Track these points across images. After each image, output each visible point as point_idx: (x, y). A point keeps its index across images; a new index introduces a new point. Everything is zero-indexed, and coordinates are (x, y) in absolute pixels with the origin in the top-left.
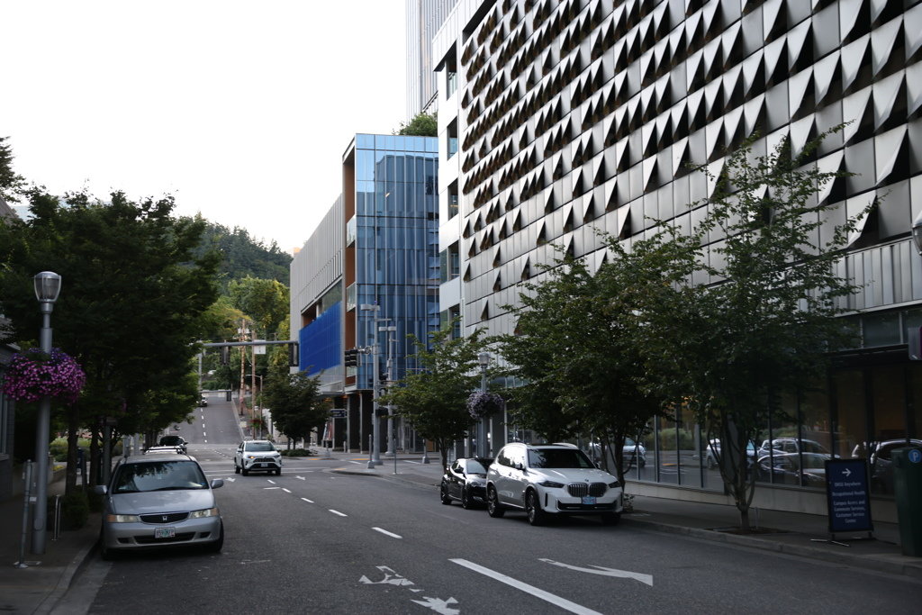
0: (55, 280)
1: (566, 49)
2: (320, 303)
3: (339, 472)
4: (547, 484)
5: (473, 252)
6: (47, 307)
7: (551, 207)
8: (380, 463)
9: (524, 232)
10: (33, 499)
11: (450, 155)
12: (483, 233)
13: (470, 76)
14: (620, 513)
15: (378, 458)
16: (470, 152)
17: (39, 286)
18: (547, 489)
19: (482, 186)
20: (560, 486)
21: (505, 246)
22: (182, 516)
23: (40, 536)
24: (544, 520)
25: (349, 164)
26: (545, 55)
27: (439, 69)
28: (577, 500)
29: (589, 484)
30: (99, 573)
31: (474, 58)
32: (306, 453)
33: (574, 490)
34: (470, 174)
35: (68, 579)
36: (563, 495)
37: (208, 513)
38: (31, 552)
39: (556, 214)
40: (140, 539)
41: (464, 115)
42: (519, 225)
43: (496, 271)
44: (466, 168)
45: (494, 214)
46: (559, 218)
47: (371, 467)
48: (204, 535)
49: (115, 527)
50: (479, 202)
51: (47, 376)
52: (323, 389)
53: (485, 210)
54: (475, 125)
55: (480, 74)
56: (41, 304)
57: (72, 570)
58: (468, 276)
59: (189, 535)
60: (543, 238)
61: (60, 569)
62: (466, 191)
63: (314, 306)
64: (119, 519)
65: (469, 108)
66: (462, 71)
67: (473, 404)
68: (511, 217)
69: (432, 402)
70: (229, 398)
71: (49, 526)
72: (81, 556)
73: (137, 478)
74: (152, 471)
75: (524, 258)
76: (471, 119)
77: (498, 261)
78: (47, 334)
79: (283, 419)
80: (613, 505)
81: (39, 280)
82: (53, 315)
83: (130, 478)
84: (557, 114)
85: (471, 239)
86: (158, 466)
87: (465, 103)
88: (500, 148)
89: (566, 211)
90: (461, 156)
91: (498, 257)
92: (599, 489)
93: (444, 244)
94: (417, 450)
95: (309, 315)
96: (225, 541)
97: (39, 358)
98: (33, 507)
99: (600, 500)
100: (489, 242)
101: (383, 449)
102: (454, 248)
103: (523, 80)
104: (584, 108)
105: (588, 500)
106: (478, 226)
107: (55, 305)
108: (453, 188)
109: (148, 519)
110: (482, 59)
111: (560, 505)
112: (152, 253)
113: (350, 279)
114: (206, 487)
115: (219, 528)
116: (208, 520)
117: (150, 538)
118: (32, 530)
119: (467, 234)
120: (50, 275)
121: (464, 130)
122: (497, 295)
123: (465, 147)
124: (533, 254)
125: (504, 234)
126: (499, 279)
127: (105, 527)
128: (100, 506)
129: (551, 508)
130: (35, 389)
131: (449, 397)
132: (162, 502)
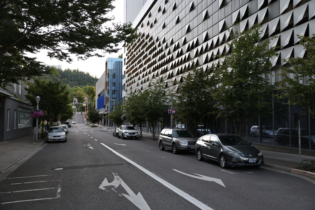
0: (39, 98)
1: (142, 49)
2: (101, 93)
4: (125, 132)
5: (127, 86)
6: (38, 102)
7: (139, 79)
8: (109, 129)
9: (135, 83)
10: (35, 133)
11: (125, 65)
13: (127, 50)
14: (138, 138)
15: (109, 128)
16: (127, 65)
17: (37, 99)
18: (125, 133)
20: (127, 133)
21: (132, 85)
22: (60, 136)
23: (37, 139)
24: (124, 138)
25: (106, 63)
26: (139, 49)
27: (123, 46)
28: (130, 135)
29: (132, 132)
30: (46, 144)
31: (128, 46)
32: (96, 126)
33: (129, 133)
34: (127, 70)
35: (41, 145)
36: (128, 134)
37: (64, 136)
38: (35, 141)
39: (140, 80)
40: (53, 140)
41: (126, 57)
42: (134, 82)
43: (131, 90)
44: (126, 69)
45: (131, 79)
46: (140, 81)
47: (107, 129)
48: (63, 139)
49: (49, 138)
50: (128, 76)
51: (38, 114)
52: (100, 113)
54: (128, 60)
55: (129, 50)
56: (36, 102)
57: (41, 144)
58: (127, 91)
59: (61, 139)
60: (138, 85)
61: (40, 144)
62: (127, 73)
63: (100, 94)
64: (49, 136)
65: (127, 56)
66: (126, 48)
67: (122, 117)
68: (133, 80)
69: (116, 117)
70: (82, 114)
71: (38, 138)
72: (44, 142)
73: (53, 130)
74: (56, 129)
75: (135, 88)
76: (127, 59)
78: (38, 106)
79: (91, 119)
80: (136, 136)
81: (36, 98)
82: (39, 104)
83: (52, 130)
84: (140, 61)
86: (57, 128)
87: (127, 55)
88: (132, 66)
89: (141, 80)
90: (126, 66)
91: (131, 88)
92: (134, 133)
93: (123, 84)
95: (99, 95)
96: (67, 140)
97: (36, 111)
98: (36, 134)
99: (134, 135)
100: (130, 85)
101: (112, 126)
102: (125, 84)
103: (136, 53)
104: (144, 61)
105: (132, 135)
106: (128, 81)
107: (39, 102)
108: (125, 72)
109: (54, 137)
110: (130, 47)
111: (127, 136)
112: (56, 91)
113: (106, 89)
114: (64, 132)
115: (66, 138)
116: (64, 137)
117: (54, 140)
118: (35, 138)
119: (126, 82)
120: (38, 97)
121: (127, 61)
123: (127, 64)
124: (137, 88)
125: (132, 83)
127: (47, 138)
128: (47, 134)
129: (125, 136)
130: (36, 116)
131: (119, 116)
132: (57, 134)
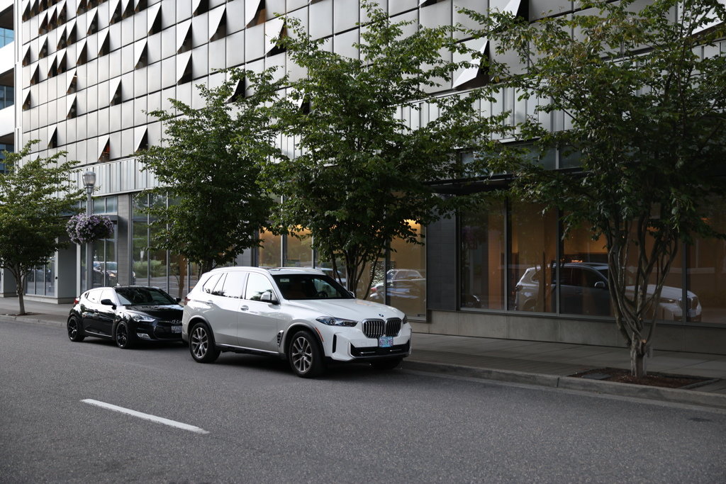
5: (36, 79)
7: (157, 28)
12: (51, 59)
19: (50, 12)
28: (373, 342)
42: (107, 49)
43: (71, 98)
46: (170, 38)
50: (46, 27)
53: (55, 36)
58: (28, 104)
62: (28, 15)
67: (77, 226)
68: (94, 41)
75: (114, 83)
77: (74, 87)
85: (33, 67)
91: (74, 83)
102: (8, 76)
105: (384, 341)
119: (28, 60)
122: (72, 122)
125: (84, 59)
126: (75, 106)
129: (342, 355)
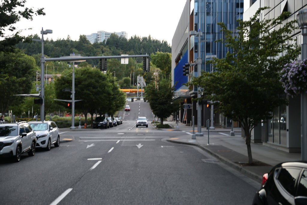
2: (182, 54)
3: (171, 141)
15: (199, 131)
63: (180, 56)
94: (227, 126)
